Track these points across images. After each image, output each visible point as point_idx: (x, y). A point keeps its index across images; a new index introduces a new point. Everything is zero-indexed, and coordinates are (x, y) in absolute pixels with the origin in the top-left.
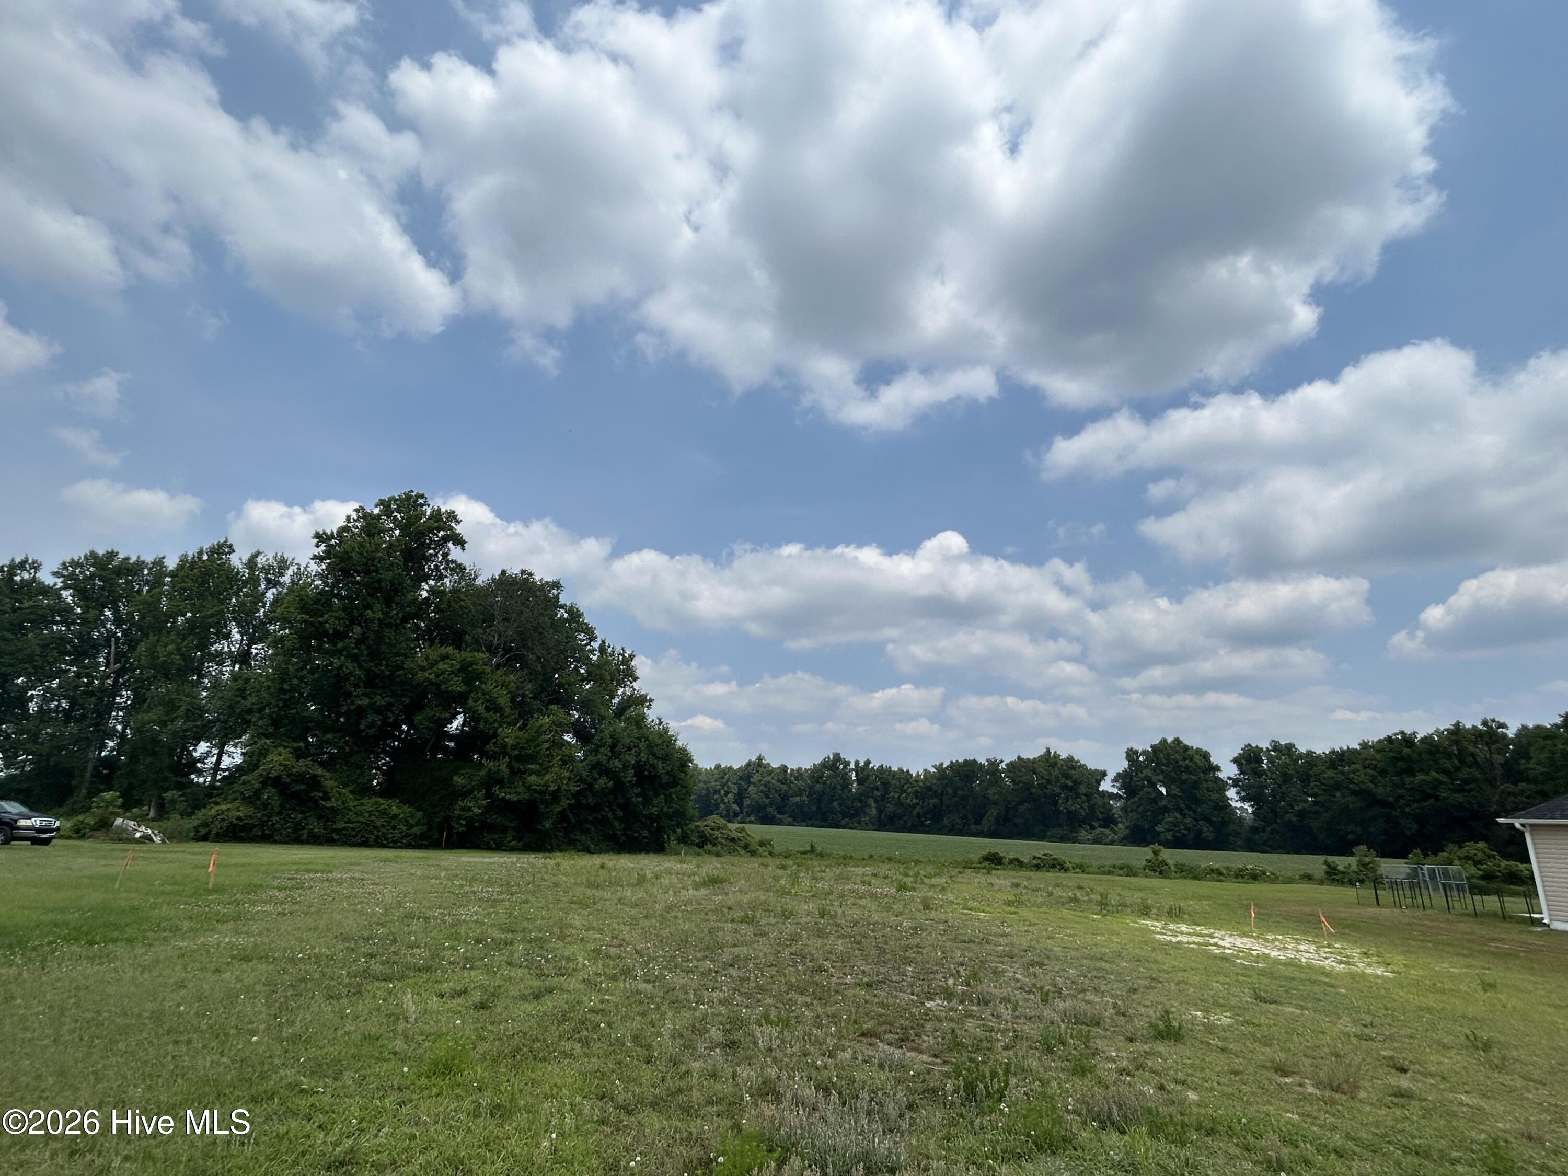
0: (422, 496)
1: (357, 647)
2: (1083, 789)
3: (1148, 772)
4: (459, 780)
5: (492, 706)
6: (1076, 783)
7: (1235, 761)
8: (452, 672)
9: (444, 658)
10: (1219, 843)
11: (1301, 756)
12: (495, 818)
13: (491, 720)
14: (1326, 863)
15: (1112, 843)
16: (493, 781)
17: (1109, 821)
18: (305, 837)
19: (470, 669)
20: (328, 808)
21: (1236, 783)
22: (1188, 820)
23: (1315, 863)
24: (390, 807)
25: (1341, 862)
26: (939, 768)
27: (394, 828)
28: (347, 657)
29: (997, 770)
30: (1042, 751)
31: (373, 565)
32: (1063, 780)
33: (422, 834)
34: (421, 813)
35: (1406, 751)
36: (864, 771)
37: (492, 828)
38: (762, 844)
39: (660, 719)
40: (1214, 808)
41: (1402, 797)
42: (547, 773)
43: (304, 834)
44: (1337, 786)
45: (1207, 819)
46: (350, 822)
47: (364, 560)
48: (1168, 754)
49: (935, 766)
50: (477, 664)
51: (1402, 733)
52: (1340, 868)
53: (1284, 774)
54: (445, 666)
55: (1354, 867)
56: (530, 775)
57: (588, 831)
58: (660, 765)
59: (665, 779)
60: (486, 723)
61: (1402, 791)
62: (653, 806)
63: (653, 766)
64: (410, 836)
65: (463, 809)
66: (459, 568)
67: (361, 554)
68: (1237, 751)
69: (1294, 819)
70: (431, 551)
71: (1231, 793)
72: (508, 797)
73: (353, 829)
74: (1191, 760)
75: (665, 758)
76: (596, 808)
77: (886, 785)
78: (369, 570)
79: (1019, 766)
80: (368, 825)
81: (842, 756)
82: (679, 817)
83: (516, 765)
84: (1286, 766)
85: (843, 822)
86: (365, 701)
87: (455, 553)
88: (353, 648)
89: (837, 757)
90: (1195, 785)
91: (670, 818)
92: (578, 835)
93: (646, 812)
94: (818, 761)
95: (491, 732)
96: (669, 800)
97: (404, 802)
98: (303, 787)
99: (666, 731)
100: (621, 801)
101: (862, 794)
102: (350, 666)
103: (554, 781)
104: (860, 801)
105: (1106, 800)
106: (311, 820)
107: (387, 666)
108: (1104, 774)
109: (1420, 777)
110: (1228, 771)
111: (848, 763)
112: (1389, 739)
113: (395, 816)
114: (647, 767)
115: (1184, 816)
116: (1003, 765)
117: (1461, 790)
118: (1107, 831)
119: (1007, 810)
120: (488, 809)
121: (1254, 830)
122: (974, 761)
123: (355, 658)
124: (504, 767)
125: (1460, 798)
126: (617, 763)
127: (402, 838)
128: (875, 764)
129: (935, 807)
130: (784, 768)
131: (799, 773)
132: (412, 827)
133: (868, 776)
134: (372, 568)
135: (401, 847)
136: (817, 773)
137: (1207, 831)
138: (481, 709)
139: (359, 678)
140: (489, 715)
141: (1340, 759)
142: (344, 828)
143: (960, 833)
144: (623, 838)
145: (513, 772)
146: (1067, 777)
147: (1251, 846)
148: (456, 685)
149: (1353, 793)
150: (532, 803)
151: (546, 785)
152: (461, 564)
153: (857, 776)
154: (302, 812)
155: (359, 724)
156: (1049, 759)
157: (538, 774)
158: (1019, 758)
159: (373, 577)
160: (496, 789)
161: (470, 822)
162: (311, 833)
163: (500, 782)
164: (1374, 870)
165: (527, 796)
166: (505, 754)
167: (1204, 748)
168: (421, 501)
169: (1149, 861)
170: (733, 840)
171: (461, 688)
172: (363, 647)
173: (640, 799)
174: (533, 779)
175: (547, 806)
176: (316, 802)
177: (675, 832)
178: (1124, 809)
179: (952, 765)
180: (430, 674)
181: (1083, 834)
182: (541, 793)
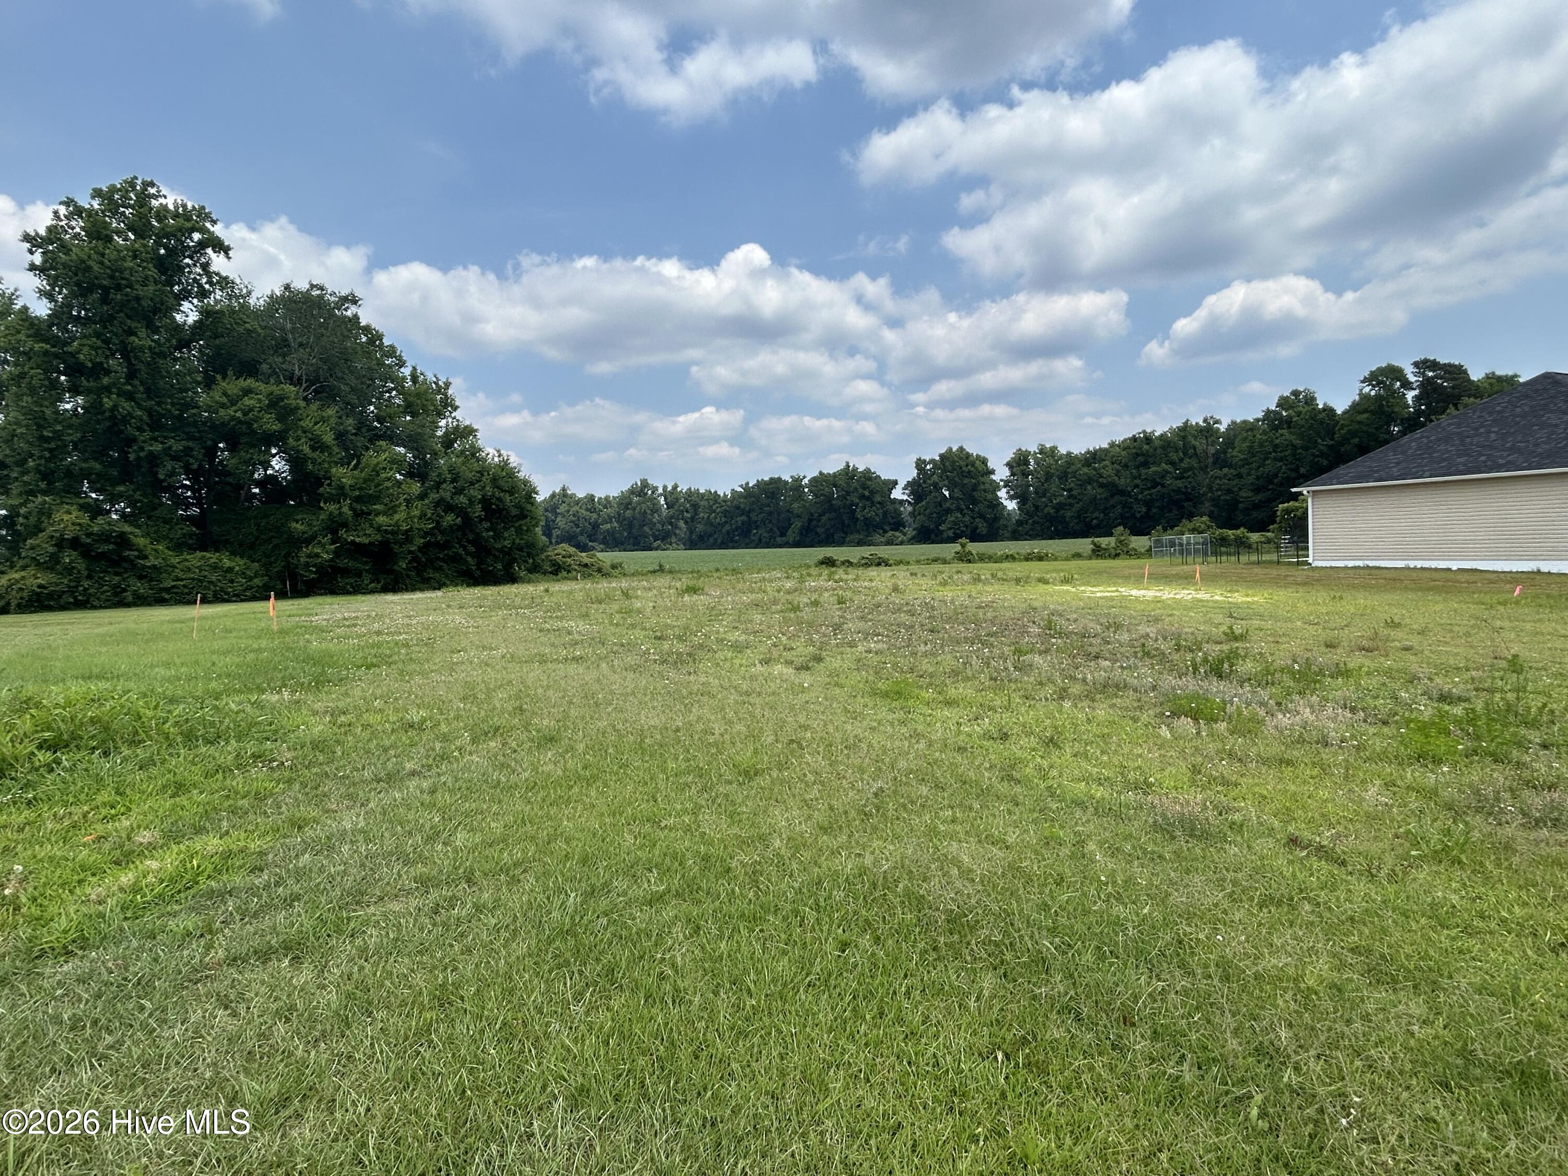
0: (152, 184)
1: (128, 383)
2: (878, 498)
3: (935, 478)
4: (298, 526)
5: (318, 445)
6: (872, 492)
7: (1008, 464)
8: (261, 409)
9: (247, 392)
10: (992, 536)
11: (1061, 457)
12: (345, 562)
13: (319, 460)
14: (1093, 543)
15: (902, 543)
16: (334, 526)
17: (898, 525)
18: (130, 599)
19: (282, 404)
20: (149, 567)
21: (1007, 484)
22: (967, 519)
23: (1084, 545)
24: (221, 560)
25: (1104, 541)
26: (746, 487)
27: (232, 581)
28: (118, 395)
29: (801, 486)
30: (842, 466)
31: (123, 279)
32: (860, 491)
33: (264, 585)
34: (256, 564)
35: (1146, 447)
36: (672, 496)
37: (345, 572)
38: (614, 567)
39: (498, 451)
40: (989, 507)
41: (1137, 486)
42: (396, 512)
43: (129, 596)
44: (1090, 481)
45: (982, 516)
46: (178, 579)
47: (108, 271)
48: (954, 462)
49: (741, 486)
50: (288, 398)
51: (1144, 432)
52: (1103, 546)
53: (1047, 473)
54: (252, 402)
55: (1113, 545)
56: (376, 515)
57: (440, 569)
58: (507, 498)
59: (514, 512)
60: (314, 463)
61: (1137, 481)
62: (505, 539)
63: (500, 499)
64: (252, 588)
65: (309, 556)
66: (225, 282)
67: (102, 263)
68: (1009, 455)
69: (1052, 511)
70: (187, 261)
71: (1002, 494)
72: (358, 540)
73: (184, 586)
74: (973, 465)
75: (511, 491)
76: (446, 545)
77: (695, 506)
78: (119, 285)
79: (820, 481)
80: (200, 581)
81: (649, 482)
82: (531, 549)
83: (358, 507)
84: (1050, 466)
85: (655, 544)
86: (157, 447)
87: (218, 263)
88: (124, 384)
89: (645, 485)
90: (975, 488)
91: (521, 550)
92: (430, 573)
93: (498, 546)
94: (626, 487)
95: (322, 473)
96: (519, 530)
97: (233, 553)
98: (111, 547)
99: (506, 463)
100: (471, 537)
101: (672, 517)
102: (126, 406)
103: (405, 520)
104: (671, 524)
105: (897, 506)
106: (132, 581)
107: (173, 404)
108: (895, 483)
109: (1154, 469)
110: (1001, 473)
111: (656, 488)
112: (1134, 439)
113: (230, 570)
114: (494, 501)
115: (964, 515)
116: (806, 481)
117: (1180, 478)
118: (897, 534)
119: (810, 521)
120: (337, 553)
121: (1020, 523)
122: (779, 479)
123: (130, 397)
124: (345, 509)
125: (1180, 484)
126: (463, 499)
127: (245, 590)
128: (683, 487)
129: (743, 523)
130: (591, 498)
131: (607, 502)
132: (251, 579)
133: (677, 499)
134: (123, 282)
135: (242, 601)
136: (625, 501)
137: (982, 527)
138: (306, 449)
139: (141, 420)
140: (315, 455)
141: (1093, 457)
142: (173, 587)
143: (767, 546)
144: (478, 573)
145: (358, 515)
146: (864, 487)
147: (1016, 536)
148: (271, 424)
149: (1101, 485)
150: (385, 544)
151: (397, 524)
152: (226, 278)
153: (666, 499)
154: (117, 574)
155: (156, 473)
156: (848, 473)
157: (385, 513)
158: (821, 473)
159: (127, 295)
160: (342, 533)
161: (320, 568)
162: (135, 593)
163: (344, 525)
164: (1127, 545)
165: (379, 537)
166: (345, 496)
167: (982, 454)
168: (152, 191)
169: (957, 553)
170: (586, 565)
171: (277, 427)
172: (137, 382)
173: (491, 533)
174: (381, 519)
175: (401, 547)
176: (132, 562)
177: (526, 562)
178: (912, 514)
179: (759, 484)
180: (236, 412)
181: (877, 538)
182: (393, 533)
